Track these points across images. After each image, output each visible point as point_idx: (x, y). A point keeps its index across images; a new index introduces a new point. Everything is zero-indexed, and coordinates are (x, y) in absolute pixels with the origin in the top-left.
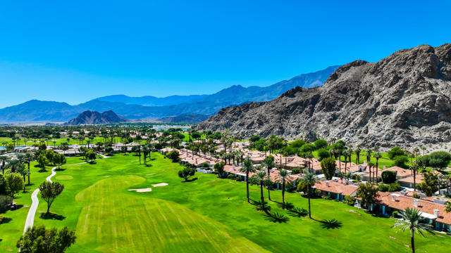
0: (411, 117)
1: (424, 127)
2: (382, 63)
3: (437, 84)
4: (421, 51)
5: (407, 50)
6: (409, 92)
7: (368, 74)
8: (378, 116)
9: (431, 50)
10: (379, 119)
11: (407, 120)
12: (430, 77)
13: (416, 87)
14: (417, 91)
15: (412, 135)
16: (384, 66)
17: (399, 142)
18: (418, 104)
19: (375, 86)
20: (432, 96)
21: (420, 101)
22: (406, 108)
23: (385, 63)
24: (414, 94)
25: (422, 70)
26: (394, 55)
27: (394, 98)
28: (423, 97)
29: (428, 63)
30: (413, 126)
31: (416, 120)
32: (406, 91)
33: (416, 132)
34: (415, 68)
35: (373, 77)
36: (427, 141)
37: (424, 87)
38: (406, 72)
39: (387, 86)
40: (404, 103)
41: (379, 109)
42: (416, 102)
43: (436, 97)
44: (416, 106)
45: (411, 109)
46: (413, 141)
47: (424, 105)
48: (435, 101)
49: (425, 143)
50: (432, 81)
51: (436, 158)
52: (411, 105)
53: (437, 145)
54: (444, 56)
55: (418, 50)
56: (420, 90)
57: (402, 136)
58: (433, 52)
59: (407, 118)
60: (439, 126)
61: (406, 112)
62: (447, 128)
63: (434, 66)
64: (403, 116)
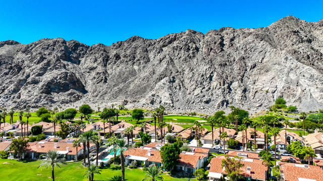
0: (52, 86)
1: (61, 93)
2: (31, 46)
3: (68, 65)
4: (58, 41)
5: (49, 40)
6: (51, 69)
7: (20, 52)
8: (29, 85)
9: (64, 42)
10: (30, 87)
11: (50, 88)
12: (64, 60)
13: (55, 66)
14: (56, 69)
15: (53, 98)
16: (32, 48)
17: (45, 104)
18: (57, 77)
19: (26, 63)
20: (65, 72)
21: (58, 75)
22: (49, 79)
23: (33, 46)
24: (54, 71)
25: (59, 55)
26: (40, 42)
27: (41, 72)
28: (60, 73)
29: (63, 50)
30: (54, 92)
31: (56, 88)
32: (49, 68)
33: (56, 97)
34: (55, 53)
35: (24, 55)
36: (63, 102)
37: (60, 66)
38: (49, 54)
39: (35, 63)
40: (48, 76)
41: (29, 80)
42: (55, 76)
43: (68, 73)
44: (55, 78)
45: (52, 81)
46: (54, 102)
47: (60, 78)
48: (67, 76)
49: (62, 103)
50: (65, 63)
51: (68, 113)
52: (52, 78)
53: (69, 104)
54: (72, 48)
55: (56, 41)
56: (58, 68)
57: (47, 100)
58: (66, 44)
59: (49, 87)
60: (69, 92)
61: (49, 83)
62: (74, 93)
63: (67, 53)
64: (47, 85)
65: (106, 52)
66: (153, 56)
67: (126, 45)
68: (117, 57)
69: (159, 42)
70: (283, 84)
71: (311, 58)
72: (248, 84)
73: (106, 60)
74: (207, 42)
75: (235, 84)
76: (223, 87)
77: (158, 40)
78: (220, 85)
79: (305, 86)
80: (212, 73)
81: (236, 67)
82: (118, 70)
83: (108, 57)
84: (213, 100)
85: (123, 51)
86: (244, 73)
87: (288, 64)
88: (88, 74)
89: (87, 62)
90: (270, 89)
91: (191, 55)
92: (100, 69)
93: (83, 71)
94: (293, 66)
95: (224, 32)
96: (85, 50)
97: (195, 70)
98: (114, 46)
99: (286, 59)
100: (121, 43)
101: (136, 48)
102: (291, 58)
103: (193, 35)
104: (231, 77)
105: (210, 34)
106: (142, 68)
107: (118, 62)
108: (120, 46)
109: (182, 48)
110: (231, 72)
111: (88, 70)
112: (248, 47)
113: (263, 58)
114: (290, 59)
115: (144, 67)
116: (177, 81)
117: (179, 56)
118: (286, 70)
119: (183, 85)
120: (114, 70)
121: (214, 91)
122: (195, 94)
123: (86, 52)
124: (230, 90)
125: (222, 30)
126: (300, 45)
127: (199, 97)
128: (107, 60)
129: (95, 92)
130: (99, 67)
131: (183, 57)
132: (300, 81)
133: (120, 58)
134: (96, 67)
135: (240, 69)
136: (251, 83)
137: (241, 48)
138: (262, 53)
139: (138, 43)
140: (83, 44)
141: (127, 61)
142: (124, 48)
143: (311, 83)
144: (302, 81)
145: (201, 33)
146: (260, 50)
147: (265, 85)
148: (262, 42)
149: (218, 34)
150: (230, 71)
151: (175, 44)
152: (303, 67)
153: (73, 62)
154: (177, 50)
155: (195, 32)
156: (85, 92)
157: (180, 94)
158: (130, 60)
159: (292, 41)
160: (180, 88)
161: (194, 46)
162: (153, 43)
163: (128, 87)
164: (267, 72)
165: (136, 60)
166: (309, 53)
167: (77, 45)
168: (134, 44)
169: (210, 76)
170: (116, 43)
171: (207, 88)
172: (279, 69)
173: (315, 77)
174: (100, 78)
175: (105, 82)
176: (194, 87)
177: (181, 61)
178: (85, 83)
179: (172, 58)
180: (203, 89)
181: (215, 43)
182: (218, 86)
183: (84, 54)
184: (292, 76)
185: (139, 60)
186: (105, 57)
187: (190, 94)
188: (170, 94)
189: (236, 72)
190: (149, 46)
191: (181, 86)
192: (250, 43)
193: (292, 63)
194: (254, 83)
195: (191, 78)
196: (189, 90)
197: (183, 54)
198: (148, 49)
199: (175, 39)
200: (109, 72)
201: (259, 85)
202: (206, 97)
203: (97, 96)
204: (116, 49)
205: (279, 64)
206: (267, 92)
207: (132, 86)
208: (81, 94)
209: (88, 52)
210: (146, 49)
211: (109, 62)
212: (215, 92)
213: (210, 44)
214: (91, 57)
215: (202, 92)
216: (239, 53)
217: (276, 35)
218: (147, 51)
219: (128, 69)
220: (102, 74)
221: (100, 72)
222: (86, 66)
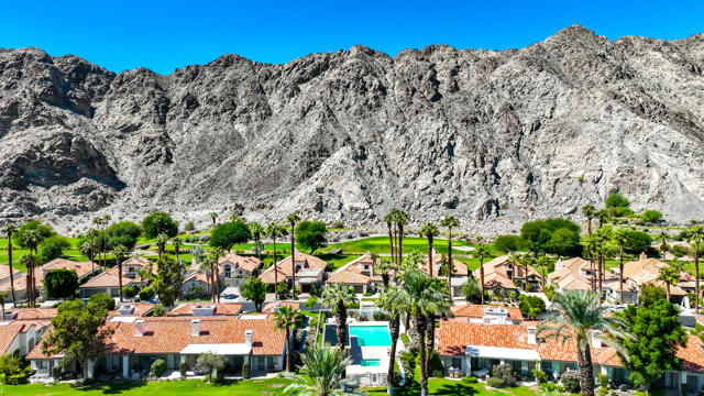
0: (30, 169)
1: (55, 187)
3: (64, 117)
4: (31, 57)
6: (21, 123)
9: (47, 59)
11: (24, 174)
12: (51, 104)
13: (34, 116)
14: (37, 123)
15: (36, 201)
17: (12, 216)
18: (42, 146)
20: (65, 134)
21: (45, 140)
22: (20, 151)
24: (32, 129)
25: (38, 90)
28: (49, 134)
29: (47, 79)
30: (35, 184)
31: (40, 174)
32: (15, 122)
33: (42, 196)
34: (24, 84)
36: (63, 212)
37: (49, 117)
38: (8, 88)
40: (13, 141)
42: (38, 143)
43: (71, 136)
44: (39, 148)
45: (29, 155)
46: (40, 211)
47: (52, 149)
48: (70, 143)
49: (61, 214)
50: (58, 111)
52: (28, 148)
53: (80, 217)
54: (70, 74)
55: (24, 55)
56: (42, 123)
57: (18, 205)
58: (52, 63)
59: (22, 172)
60: (80, 184)
61: (20, 160)
62: (92, 188)
63: (57, 87)
64: (14, 166)
65: (161, 89)
66: (278, 104)
67: (209, 74)
68: (191, 102)
69: (290, 70)
70: (616, 164)
71: (646, 110)
72: (532, 164)
73: (163, 108)
74: (402, 74)
75: (506, 164)
76: (481, 171)
77: (286, 67)
78: (475, 166)
79: (664, 167)
80: (452, 138)
81: (499, 126)
82: (197, 133)
83: (168, 101)
84: (464, 201)
85: (203, 88)
86: (520, 139)
87: (617, 120)
88: (120, 141)
89: (111, 113)
90: (586, 175)
91: (371, 101)
92: (150, 129)
93: (104, 134)
94: (627, 125)
95: (435, 55)
96: (103, 81)
97: (411, 131)
98: (180, 75)
99: (609, 108)
100: (197, 70)
101: (234, 82)
102: (619, 107)
103: (368, 57)
104: (495, 147)
105: (406, 58)
106: (255, 129)
107: (195, 114)
108: (195, 75)
109: (348, 86)
110: (491, 137)
111: (118, 132)
112: (514, 83)
113: (553, 109)
114: (618, 111)
115: (260, 128)
116: (371, 157)
117: (346, 103)
118: (614, 133)
119: (386, 166)
120: (186, 133)
121: (462, 179)
122: (420, 187)
123: (108, 87)
124: (497, 176)
125: (430, 50)
126: (621, 83)
127: (430, 193)
128: (166, 109)
129: (147, 184)
130: (146, 124)
131: (356, 107)
132: (650, 157)
133: (198, 105)
134: (140, 125)
135: (508, 132)
136: (539, 161)
137: (500, 85)
138: (547, 97)
139: (239, 71)
140: (99, 68)
141: (216, 113)
142: (206, 81)
143: (675, 161)
144: (654, 157)
145: (385, 55)
146: (543, 90)
147: (574, 166)
148: (543, 74)
149: (422, 59)
150: (488, 135)
151: (331, 75)
152: (651, 128)
153: (77, 111)
154: (338, 89)
155: (371, 53)
156: (120, 185)
157: (384, 186)
158: (225, 111)
159: (602, 73)
160: (381, 173)
161: (376, 82)
162: (275, 73)
163: (230, 172)
164: (573, 136)
165: (237, 110)
166: (641, 100)
167: (82, 70)
168: (229, 74)
169: (449, 143)
170: (183, 69)
171: (444, 174)
172: (599, 130)
173: (682, 147)
174: (154, 152)
175: (168, 161)
176: (414, 169)
177: (351, 115)
178: (116, 163)
179: (331, 107)
180: (436, 174)
181: (420, 78)
182: (471, 167)
183: (102, 93)
184: (631, 146)
185: (245, 111)
186: (160, 102)
187: (406, 186)
188: (362, 188)
189: (500, 137)
190: (267, 79)
191: (383, 169)
192: (517, 75)
193: (624, 118)
194: (548, 162)
195: (404, 149)
196: (402, 179)
197: (353, 98)
198: (265, 86)
199: (326, 66)
200: (172, 136)
201: (560, 165)
202: (447, 193)
203: (152, 196)
204: (185, 82)
205: (596, 121)
206: (581, 181)
207: (240, 172)
208: (109, 191)
209: (112, 86)
210: (261, 87)
211: (172, 113)
212: (466, 183)
213: (409, 80)
214: (122, 101)
215: (435, 182)
216: (498, 96)
217: (564, 61)
218: (261, 90)
219: (221, 132)
220: (157, 142)
221: (153, 136)
222: (110, 121)
